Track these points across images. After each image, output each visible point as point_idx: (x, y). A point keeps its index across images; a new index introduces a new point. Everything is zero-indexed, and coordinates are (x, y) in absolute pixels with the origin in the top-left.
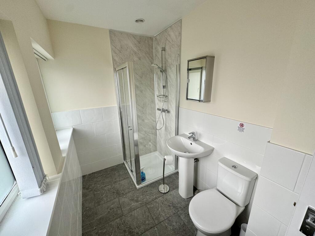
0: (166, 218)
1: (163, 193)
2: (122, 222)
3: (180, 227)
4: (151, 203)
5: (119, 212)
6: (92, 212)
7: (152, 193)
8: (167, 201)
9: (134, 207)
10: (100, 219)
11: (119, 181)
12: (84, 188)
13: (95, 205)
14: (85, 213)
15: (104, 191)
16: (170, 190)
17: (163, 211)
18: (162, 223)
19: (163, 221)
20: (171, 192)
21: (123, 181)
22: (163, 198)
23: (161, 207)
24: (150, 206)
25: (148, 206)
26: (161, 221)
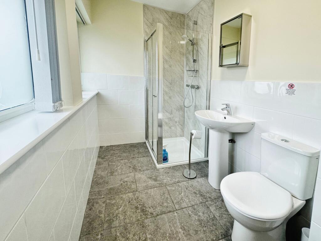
0: (191, 205)
1: (188, 178)
2: (135, 197)
3: (209, 219)
4: (172, 186)
5: (133, 186)
6: (103, 180)
7: (174, 175)
8: (192, 187)
9: (151, 185)
10: (111, 189)
11: (138, 157)
12: (99, 157)
13: (108, 174)
14: (95, 180)
15: (119, 164)
16: (197, 177)
17: (187, 196)
18: (184, 210)
19: (185, 208)
20: (199, 179)
21: (142, 158)
22: (188, 183)
23: (184, 192)
24: (170, 188)
25: (169, 188)
26: (183, 207)
